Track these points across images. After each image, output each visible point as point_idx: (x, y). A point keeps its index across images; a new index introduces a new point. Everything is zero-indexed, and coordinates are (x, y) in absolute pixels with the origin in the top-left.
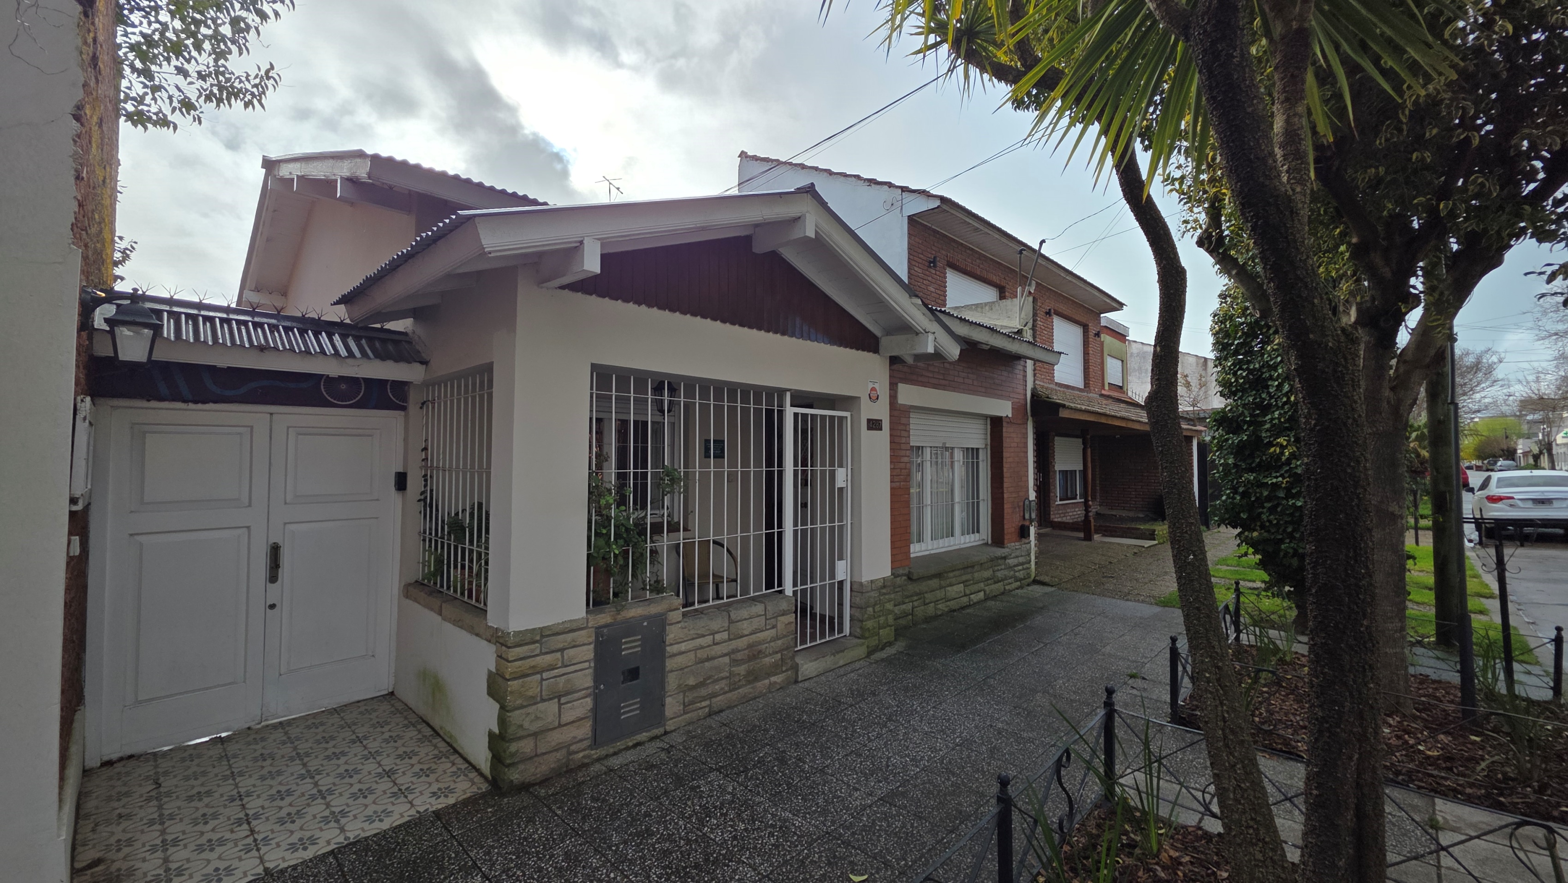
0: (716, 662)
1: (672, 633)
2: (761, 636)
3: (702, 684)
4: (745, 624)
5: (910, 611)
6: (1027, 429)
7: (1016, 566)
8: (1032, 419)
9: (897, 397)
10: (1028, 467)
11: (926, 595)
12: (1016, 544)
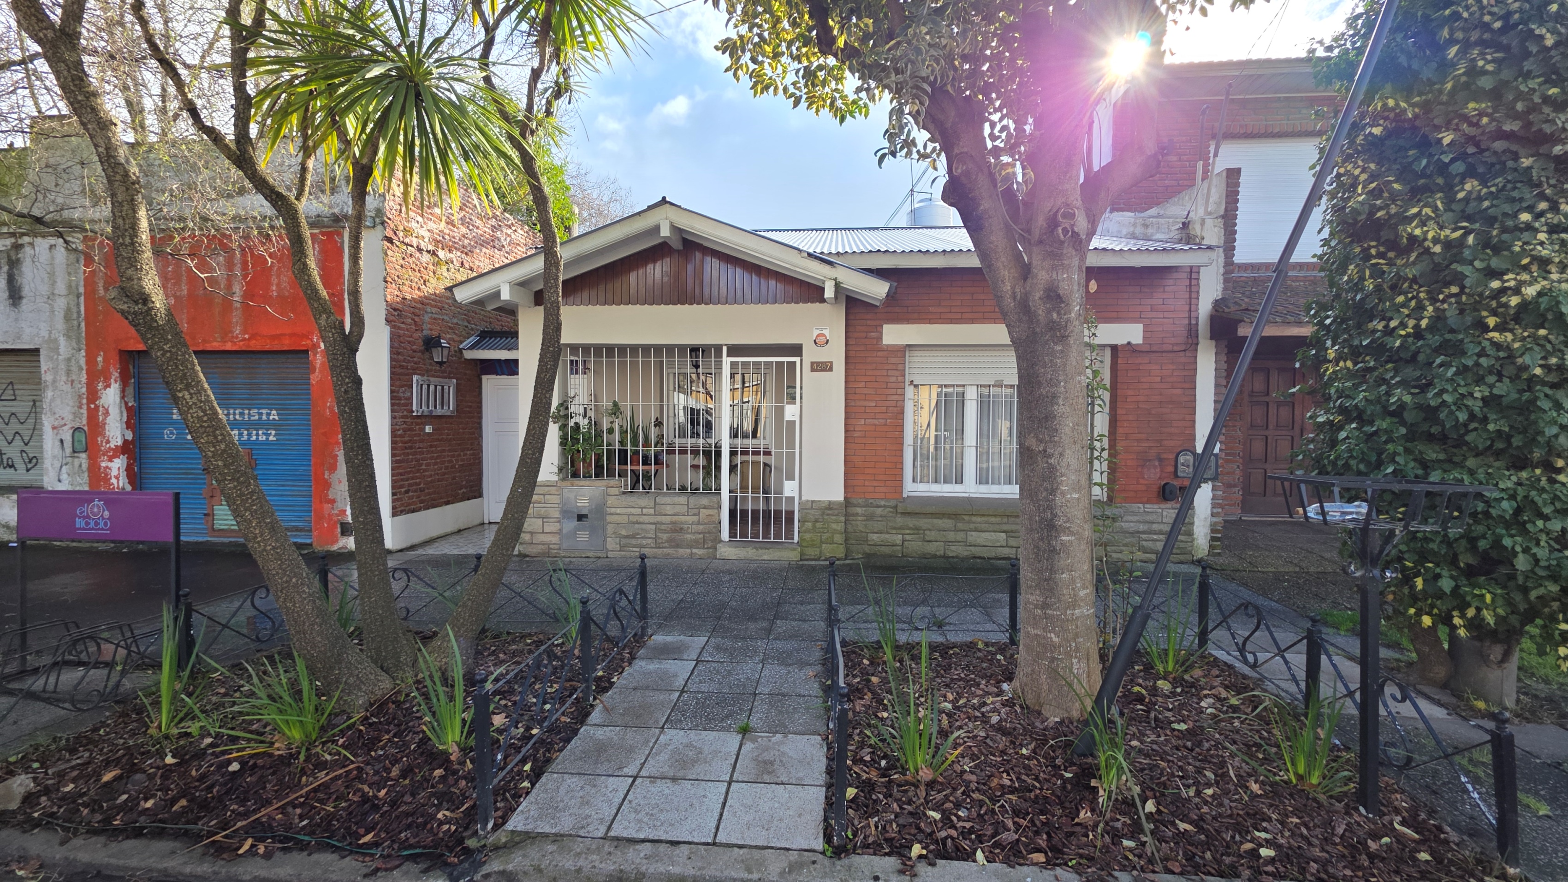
0: (644, 526)
1: (610, 501)
2: (683, 518)
3: (633, 537)
4: (668, 507)
5: (899, 542)
6: (1196, 357)
7: (1144, 532)
8: (1213, 343)
9: (881, 338)
10: (1194, 408)
11: (927, 532)
12: (1147, 506)
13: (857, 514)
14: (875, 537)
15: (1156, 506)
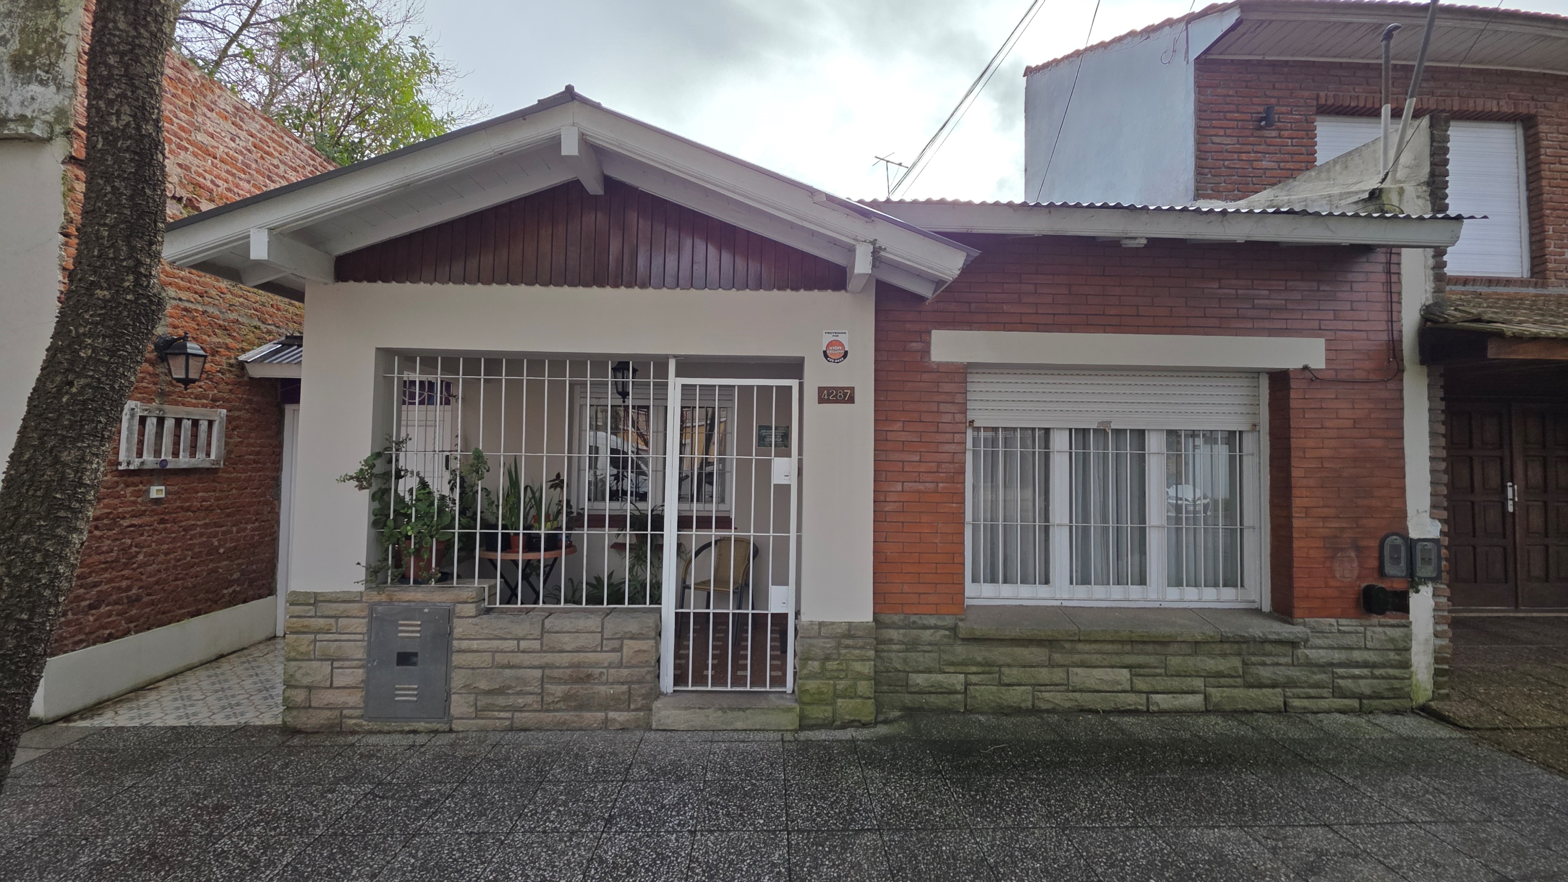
0: (520, 672)
1: (460, 627)
2: (592, 657)
3: (500, 692)
4: (566, 638)
5: (960, 688)
6: (1401, 390)
7: (1340, 665)
8: (1425, 369)
9: (928, 352)
10: (1403, 468)
11: (1005, 670)
12: (1343, 621)
13: (891, 641)
14: (920, 680)
15: (1354, 622)
